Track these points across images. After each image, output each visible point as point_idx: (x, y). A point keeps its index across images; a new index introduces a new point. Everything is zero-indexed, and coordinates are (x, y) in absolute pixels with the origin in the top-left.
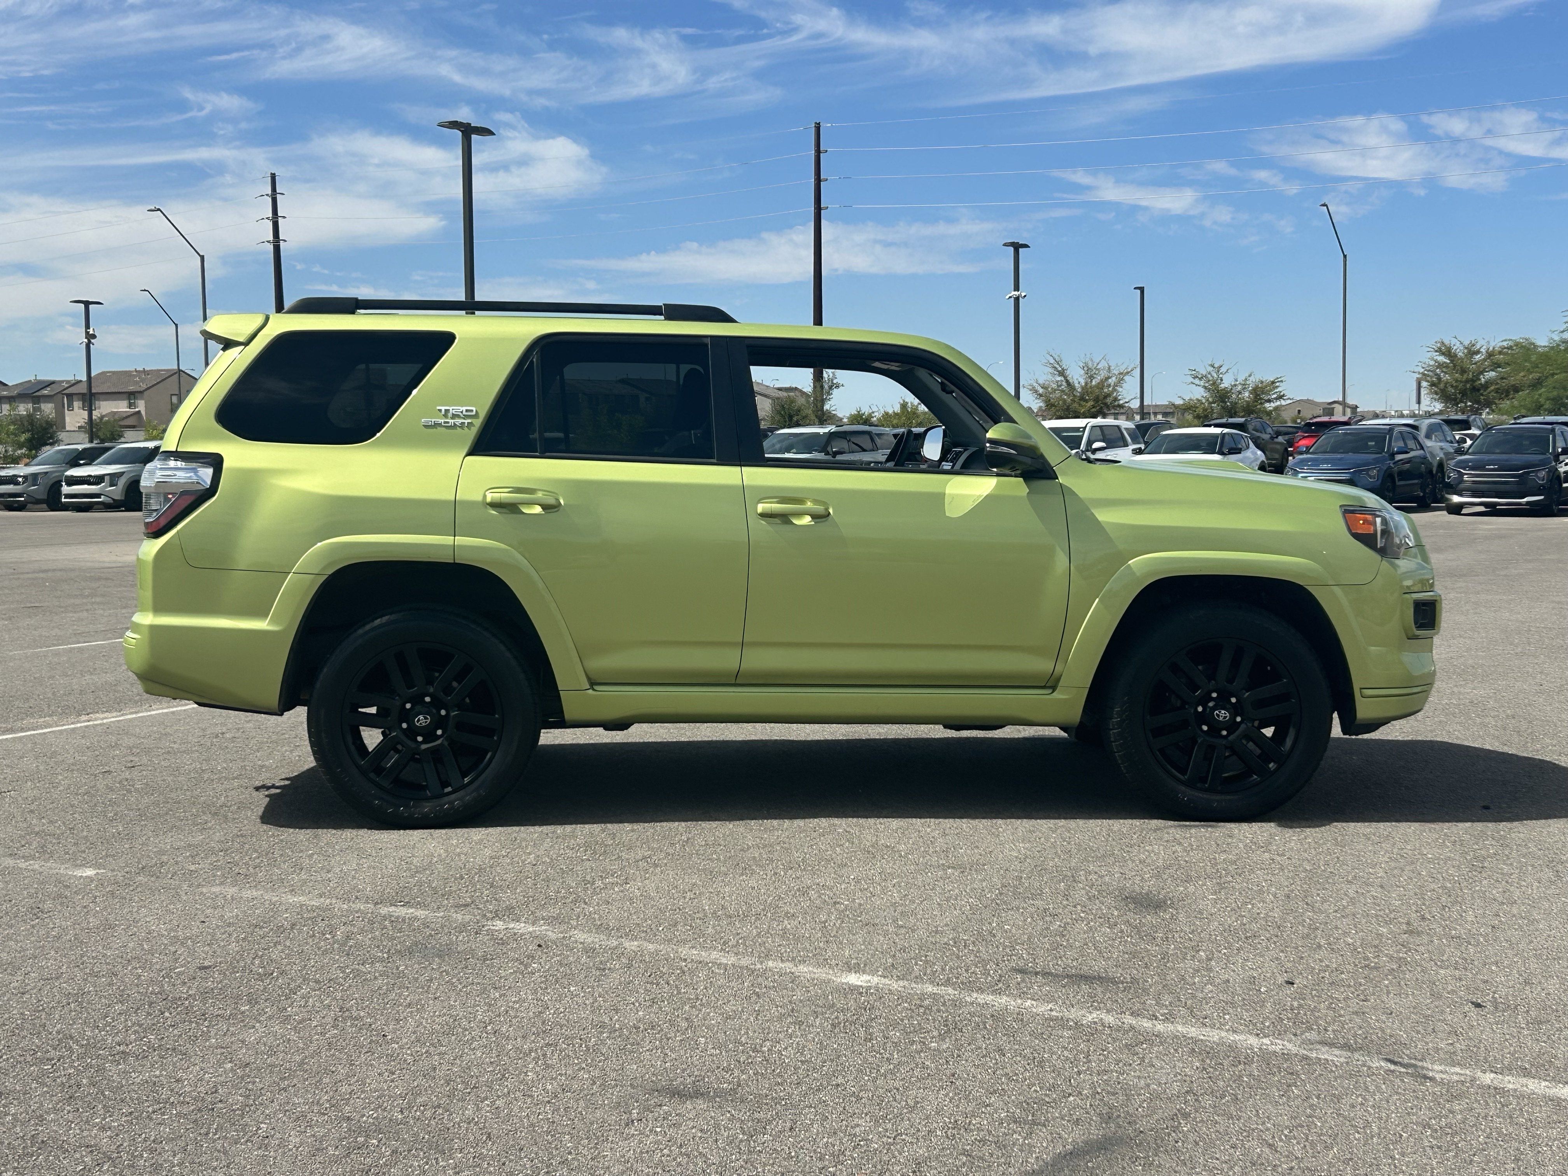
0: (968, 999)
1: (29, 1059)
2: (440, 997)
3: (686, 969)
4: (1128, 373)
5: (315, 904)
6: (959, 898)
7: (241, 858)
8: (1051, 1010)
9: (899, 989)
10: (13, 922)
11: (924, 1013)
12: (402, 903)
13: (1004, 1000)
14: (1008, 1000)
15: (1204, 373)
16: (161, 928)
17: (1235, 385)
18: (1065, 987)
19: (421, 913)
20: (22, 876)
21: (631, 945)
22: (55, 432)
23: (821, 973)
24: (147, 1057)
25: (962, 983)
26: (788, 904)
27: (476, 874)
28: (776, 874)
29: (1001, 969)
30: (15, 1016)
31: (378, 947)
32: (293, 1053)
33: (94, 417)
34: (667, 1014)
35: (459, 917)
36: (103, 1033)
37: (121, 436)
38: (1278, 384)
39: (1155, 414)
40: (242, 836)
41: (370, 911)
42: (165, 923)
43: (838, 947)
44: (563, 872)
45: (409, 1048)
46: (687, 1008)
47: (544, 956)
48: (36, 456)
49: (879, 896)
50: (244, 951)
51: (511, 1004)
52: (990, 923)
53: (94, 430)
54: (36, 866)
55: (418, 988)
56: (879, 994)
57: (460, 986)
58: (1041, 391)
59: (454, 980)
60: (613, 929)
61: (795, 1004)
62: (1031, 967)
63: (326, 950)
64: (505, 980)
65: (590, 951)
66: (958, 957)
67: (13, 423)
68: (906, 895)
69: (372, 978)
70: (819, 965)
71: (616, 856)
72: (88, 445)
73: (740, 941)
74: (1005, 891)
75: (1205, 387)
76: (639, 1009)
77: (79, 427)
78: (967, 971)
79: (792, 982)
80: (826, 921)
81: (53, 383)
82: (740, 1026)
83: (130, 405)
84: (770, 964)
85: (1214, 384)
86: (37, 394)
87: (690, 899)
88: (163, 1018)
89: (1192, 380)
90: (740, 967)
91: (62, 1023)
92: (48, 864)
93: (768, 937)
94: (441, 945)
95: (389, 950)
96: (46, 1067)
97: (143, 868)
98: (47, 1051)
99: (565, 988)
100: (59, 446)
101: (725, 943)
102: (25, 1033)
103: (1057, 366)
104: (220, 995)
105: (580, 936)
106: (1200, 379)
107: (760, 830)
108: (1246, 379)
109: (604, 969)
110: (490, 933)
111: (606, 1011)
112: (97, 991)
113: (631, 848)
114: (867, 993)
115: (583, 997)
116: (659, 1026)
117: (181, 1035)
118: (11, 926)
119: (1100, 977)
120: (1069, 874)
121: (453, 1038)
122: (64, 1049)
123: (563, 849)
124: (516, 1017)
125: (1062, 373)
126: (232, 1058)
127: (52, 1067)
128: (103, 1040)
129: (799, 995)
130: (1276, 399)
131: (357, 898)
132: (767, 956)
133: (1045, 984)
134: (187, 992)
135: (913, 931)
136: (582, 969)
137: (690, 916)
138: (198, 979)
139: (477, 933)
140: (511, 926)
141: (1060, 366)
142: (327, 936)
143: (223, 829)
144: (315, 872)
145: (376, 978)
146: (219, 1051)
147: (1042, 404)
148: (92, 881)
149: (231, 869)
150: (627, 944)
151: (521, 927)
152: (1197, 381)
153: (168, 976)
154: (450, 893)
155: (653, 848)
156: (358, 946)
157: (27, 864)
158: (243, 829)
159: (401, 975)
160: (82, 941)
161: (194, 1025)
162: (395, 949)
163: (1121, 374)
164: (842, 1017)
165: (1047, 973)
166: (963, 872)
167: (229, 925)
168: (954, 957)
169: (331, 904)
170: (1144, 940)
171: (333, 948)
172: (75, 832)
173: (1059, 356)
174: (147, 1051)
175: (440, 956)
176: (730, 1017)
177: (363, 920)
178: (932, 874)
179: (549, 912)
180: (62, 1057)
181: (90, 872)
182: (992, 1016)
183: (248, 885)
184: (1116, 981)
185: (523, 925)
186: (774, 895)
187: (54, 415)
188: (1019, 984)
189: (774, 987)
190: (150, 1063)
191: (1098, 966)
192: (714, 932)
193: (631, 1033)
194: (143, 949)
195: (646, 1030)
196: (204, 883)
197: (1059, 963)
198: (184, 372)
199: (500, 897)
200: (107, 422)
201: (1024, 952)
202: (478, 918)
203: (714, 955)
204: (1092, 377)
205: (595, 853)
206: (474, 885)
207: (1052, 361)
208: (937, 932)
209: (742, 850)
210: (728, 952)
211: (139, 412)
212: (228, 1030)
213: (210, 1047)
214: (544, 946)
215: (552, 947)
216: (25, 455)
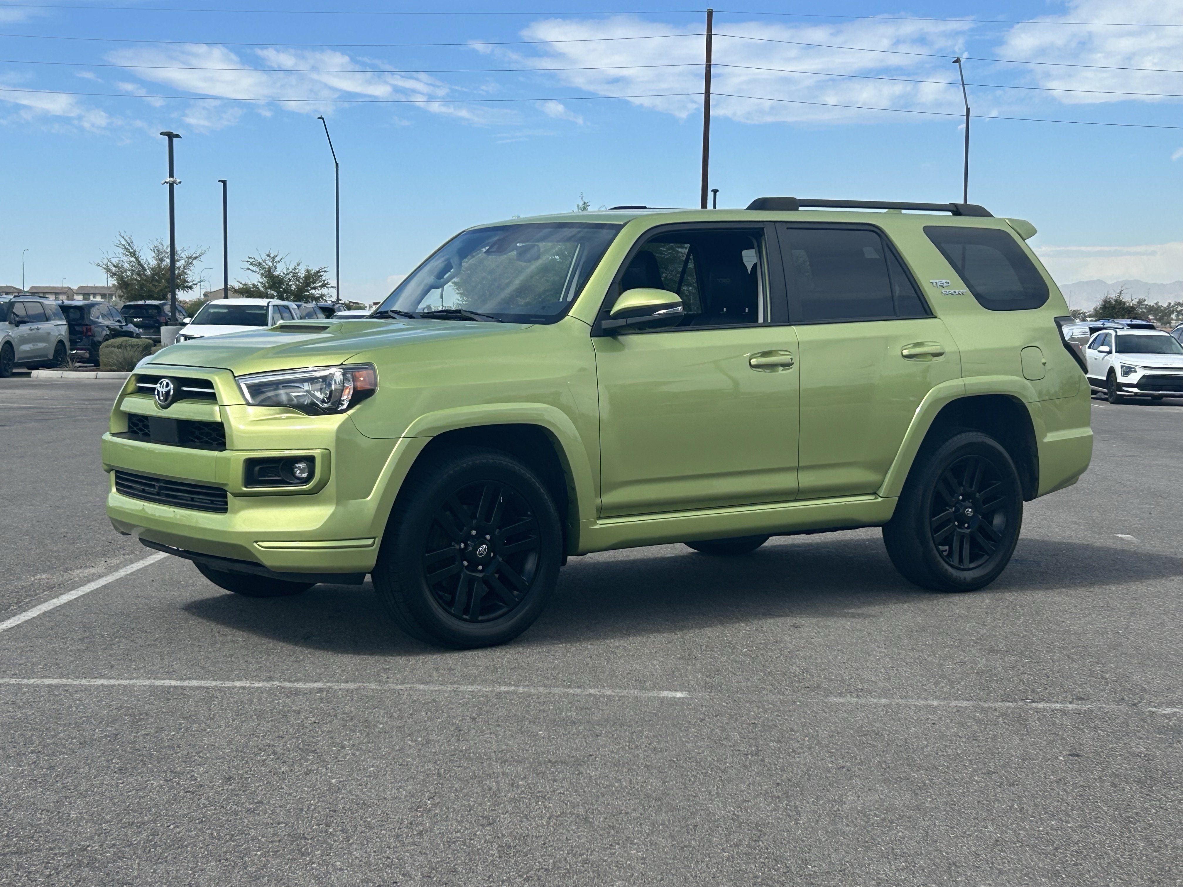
4: (196, 258)
15: (260, 261)
17: (287, 274)
38: (322, 274)
39: (95, 295)
58: (114, 269)
75: (262, 274)
85: (269, 271)
89: (250, 267)
103: (129, 248)
106: (257, 266)
108: (296, 269)
125: (133, 254)
130: (321, 286)
141: (132, 248)
147: (116, 283)
152: (253, 268)
163: (190, 258)
173: (130, 238)
207: (124, 243)
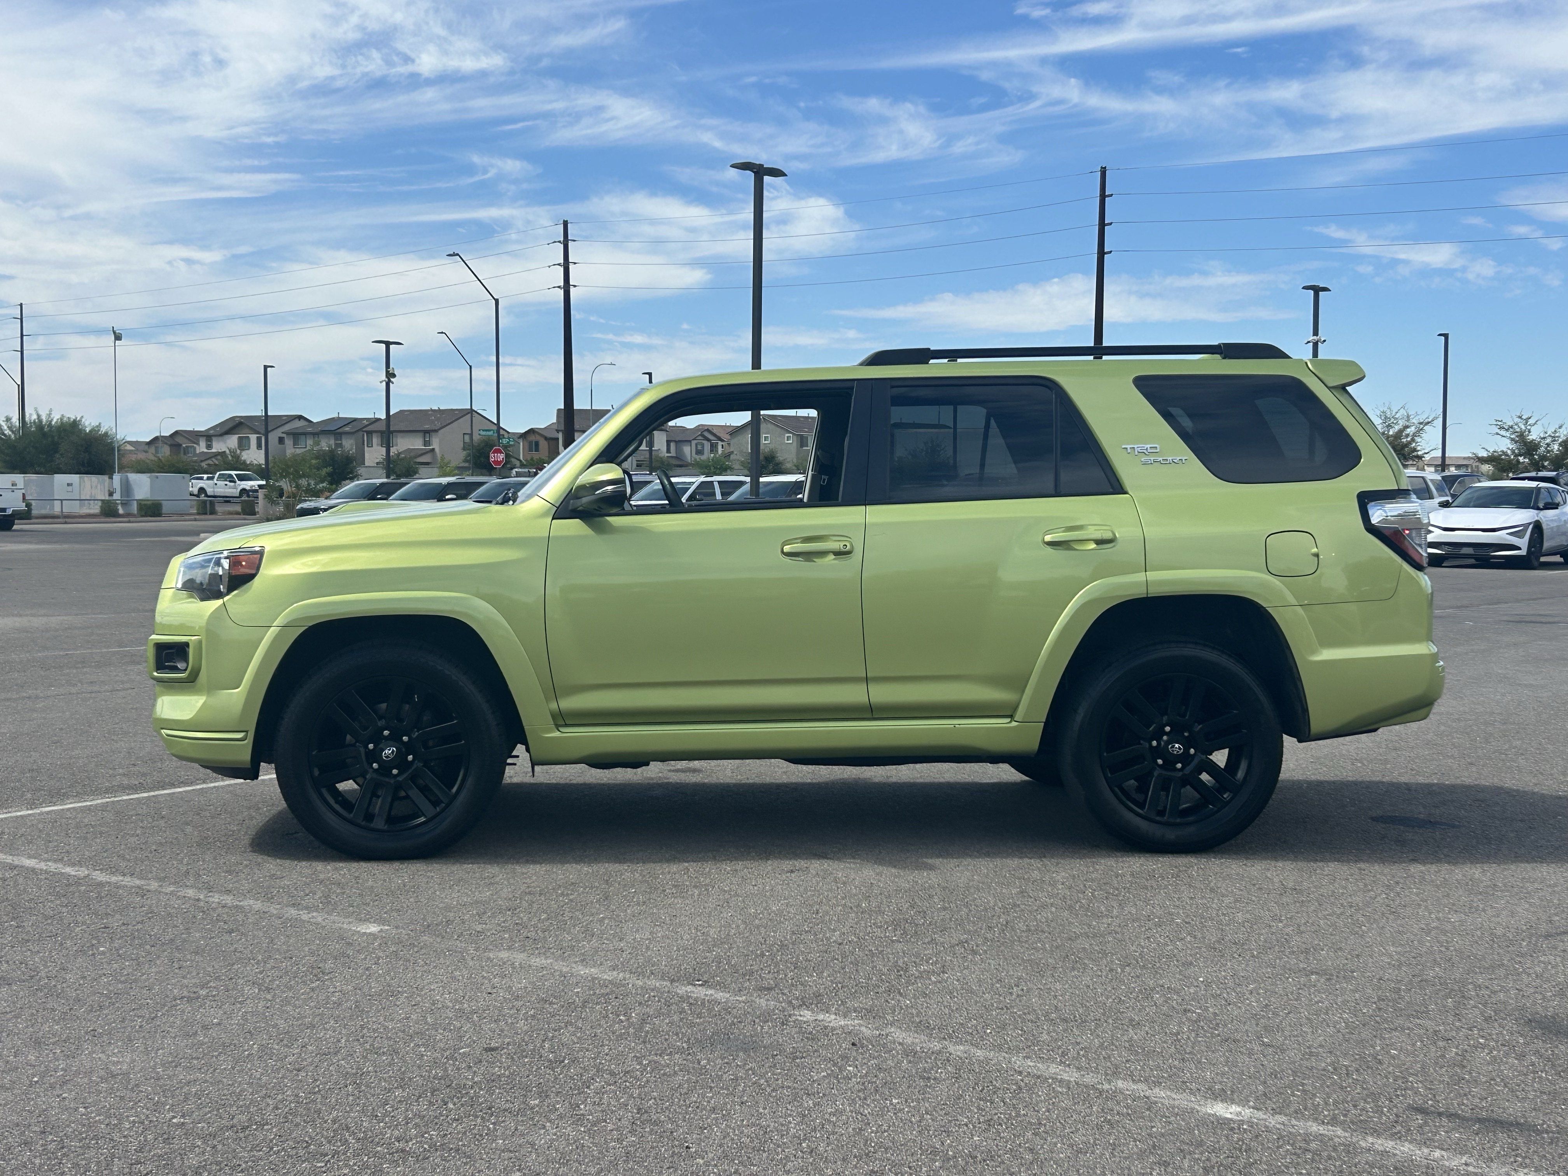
0: (1363, 1144)
1: (301, 1152)
2: (747, 1101)
3: (1022, 1084)
4: (1429, 423)
5: (608, 978)
6: (1330, 1012)
7: (530, 919)
8: (1466, 1164)
9: (1278, 1126)
10: (293, 982)
11: (1313, 1160)
12: (700, 982)
13: (1406, 1147)
14: (1412, 1148)
15: (1511, 424)
16: (445, 998)
17: (1544, 438)
18: (1477, 1134)
19: (721, 996)
20: (304, 930)
21: (957, 1050)
22: (355, 467)
23: (1182, 1100)
24: (427, 1158)
25: (1352, 1122)
26: (1131, 1009)
27: (778, 951)
28: (1111, 970)
29: (1396, 1106)
30: (289, 1098)
31: (677, 1034)
32: (588, 1163)
33: (391, 454)
34: (1007, 1142)
35: (763, 1003)
36: (382, 1124)
37: (416, 472)
40: (530, 893)
41: (666, 989)
42: (450, 993)
43: (1196, 1068)
44: (873, 955)
45: (716, 1165)
46: (1029, 1135)
47: (860, 1058)
48: (336, 490)
49: (1235, 1004)
50: (533, 1032)
51: (827, 1116)
52: (1372, 1046)
53: (391, 466)
54: (320, 919)
55: (722, 1088)
56: (1257, 1132)
57: (768, 1090)
59: (762, 1081)
60: (934, 1029)
61: (1156, 1137)
62: (1432, 1106)
63: (621, 1035)
64: (819, 1084)
65: (910, 1052)
66: (1342, 1088)
67: (317, 458)
68: (1267, 1005)
69: (672, 1073)
70: (1177, 1089)
71: (929, 939)
72: (385, 480)
73: (1082, 1053)
74: (1382, 1005)
75: (1512, 440)
76: (974, 1132)
77: (377, 463)
78: (1355, 1106)
79: (1148, 1109)
80: (1179, 1033)
81: (355, 420)
82: (1095, 1164)
83: (426, 443)
84: (1120, 1084)
85: (1521, 435)
86: (338, 431)
87: (1018, 996)
88: (446, 1109)
89: (1498, 431)
90: (1086, 1087)
91: (338, 1110)
92: (332, 917)
93: (1113, 1050)
94: (745, 1037)
95: (689, 1039)
96: (319, 1165)
97: (429, 926)
98: (321, 1145)
99: (886, 1099)
100: (358, 480)
101: (1063, 1054)
102: (298, 1120)
104: (508, 1084)
105: (898, 1034)
106: (1507, 430)
107: (1086, 915)
108: (1555, 431)
109: (929, 1078)
110: (798, 1024)
111: (936, 1133)
112: (376, 1072)
113: (945, 929)
114: (1239, 1129)
115: (908, 1112)
116: (999, 1156)
117: (465, 1133)
118: (290, 988)
119: (1518, 1124)
120: (1456, 988)
121: (765, 1155)
122: (339, 1144)
123: (871, 926)
124: (834, 1133)
126: (520, 1166)
127: (326, 1165)
128: (381, 1133)
129: (1158, 1127)
131: (652, 973)
132: (1116, 1074)
133: (1453, 1129)
134: (473, 1079)
135: (1283, 1051)
136: (904, 1077)
137: (1020, 1016)
138: (484, 1063)
139: (783, 1024)
140: (821, 1017)
142: (621, 1018)
143: (510, 884)
144: (607, 939)
145: (675, 1073)
146: (506, 1155)
148: (375, 939)
149: (519, 931)
150: (951, 1049)
151: (832, 1019)
152: (1503, 432)
153: (452, 1057)
154: (752, 973)
155: (969, 931)
156: (656, 1032)
157: (310, 916)
158: (532, 885)
159: (704, 1071)
160: (363, 1010)
161: (479, 1120)
162: (695, 1038)
163: (1421, 423)
164: (1214, 1160)
165: (1453, 1115)
166: (1329, 980)
167: (517, 998)
168: (1336, 1087)
169: (625, 979)
170: (1561, 1076)
171: (628, 1033)
172: (361, 881)
174: (429, 1151)
175: (745, 1051)
176: (1080, 1151)
177: (659, 1001)
178: (1293, 979)
179: (861, 1002)
180: (337, 1152)
181: (373, 928)
182: (1396, 1168)
183: (537, 952)
184: (1538, 1129)
185: (833, 1017)
186: (1113, 997)
187: (354, 451)
188: (1421, 1127)
189: (1128, 1114)
190: (432, 1166)
191: (1513, 1109)
192: (1049, 1039)
193: (967, 1163)
194: (426, 1023)
195: (984, 1161)
196: (491, 947)
197: (1465, 1102)
198: (476, 412)
199: (806, 981)
200: (403, 459)
201: (1420, 1085)
202: (783, 1004)
203: (1054, 1069)
204: (1389, 426)
205: (905, 932)
206: (777, 965)
208: (1311, 1054)
209: (1070, 939)
210: (1069, 1065)
211: (433, 449)
212: (516, 1129)
213: (496, 1149)
214: (858, 1045)
215: (867, 1046)
216: (326, 488)
